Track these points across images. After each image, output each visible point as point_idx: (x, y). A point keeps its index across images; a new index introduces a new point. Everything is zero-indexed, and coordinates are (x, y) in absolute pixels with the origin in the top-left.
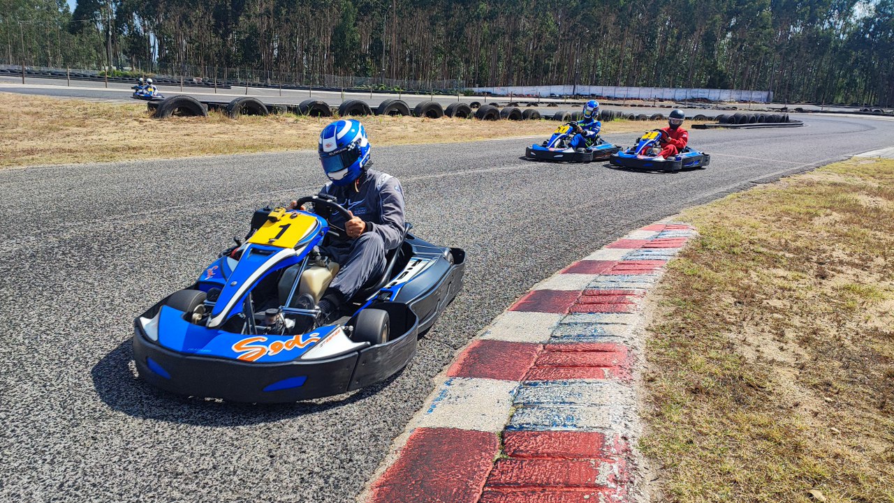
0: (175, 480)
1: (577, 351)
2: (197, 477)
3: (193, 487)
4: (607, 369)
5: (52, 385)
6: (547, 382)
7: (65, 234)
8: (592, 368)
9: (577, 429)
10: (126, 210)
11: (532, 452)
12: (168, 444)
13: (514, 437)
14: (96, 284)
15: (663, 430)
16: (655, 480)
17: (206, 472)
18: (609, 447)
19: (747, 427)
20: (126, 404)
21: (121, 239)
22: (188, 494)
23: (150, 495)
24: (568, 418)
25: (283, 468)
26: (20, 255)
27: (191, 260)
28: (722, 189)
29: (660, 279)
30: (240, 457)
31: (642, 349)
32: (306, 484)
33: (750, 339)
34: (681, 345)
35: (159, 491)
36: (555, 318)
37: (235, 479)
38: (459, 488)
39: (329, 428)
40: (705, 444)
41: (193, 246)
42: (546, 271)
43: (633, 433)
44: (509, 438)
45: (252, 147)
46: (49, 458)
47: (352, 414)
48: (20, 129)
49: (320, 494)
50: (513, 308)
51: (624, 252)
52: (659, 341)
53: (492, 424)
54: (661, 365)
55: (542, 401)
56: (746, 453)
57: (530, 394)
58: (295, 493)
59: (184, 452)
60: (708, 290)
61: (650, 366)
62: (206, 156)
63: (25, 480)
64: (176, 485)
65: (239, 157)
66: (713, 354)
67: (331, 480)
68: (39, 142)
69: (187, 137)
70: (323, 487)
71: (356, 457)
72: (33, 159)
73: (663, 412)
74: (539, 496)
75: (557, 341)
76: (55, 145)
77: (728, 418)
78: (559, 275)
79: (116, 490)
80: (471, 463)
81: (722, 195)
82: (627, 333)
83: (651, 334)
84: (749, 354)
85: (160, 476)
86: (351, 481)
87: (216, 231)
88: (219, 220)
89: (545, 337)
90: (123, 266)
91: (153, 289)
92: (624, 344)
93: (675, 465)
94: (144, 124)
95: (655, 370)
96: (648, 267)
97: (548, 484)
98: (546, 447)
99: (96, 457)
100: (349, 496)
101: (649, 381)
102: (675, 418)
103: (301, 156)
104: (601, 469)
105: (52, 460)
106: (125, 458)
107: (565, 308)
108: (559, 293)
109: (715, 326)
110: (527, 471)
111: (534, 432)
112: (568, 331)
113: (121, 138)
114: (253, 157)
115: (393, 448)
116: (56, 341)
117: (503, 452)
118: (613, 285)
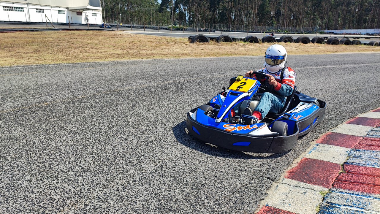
6: (365, 150)
7: (169, 81)
10: (187, 75)
11: (357, 172)
13: (349, 166)
14: (182, 97)
21: (187, 84)
22: (222, 161)
23: (211, 159)
24: (375, 163)
26: (158, 86)
36: (369, 128)
38: (324, 179)
42: (364, 110)
44: (346, 166)
45: (227, 54)
48: (147, 47)
49: (267, 170)
50: (347, 123)
53: (338, 161)
55: (362, 156)
57: (357, 153)
58: (259, 168)
62: (210, 57)
63: (173, 148)
65: (223, 58)
67: (271, 167)
68: (154, 51)
69: (202, 50)
71: (280, 162)
72: (154, 57)
74: (360, 186)
75: (370, 136)
76: (159, 52)
78: (372, 112)
79: (200, 155)
80: (329, 172)
86: (279, 169)
87: (219, 84)
88: (219, 80)
89: (364, 134)
90: (189, 92)
91: (200, 100)
94: (187, 45)
97: (365, 183)
98: (364, 171)
100: (279, 173)
103: (247, 58)
107: (374, 125)
108: (371, 119)
110: (355, 178)
111: (358, 166)
112: (376, 133)
113: (180, 50)
114: (228, 58)
115: (294, 162)
116: (174, 112)
117: (343, 170)
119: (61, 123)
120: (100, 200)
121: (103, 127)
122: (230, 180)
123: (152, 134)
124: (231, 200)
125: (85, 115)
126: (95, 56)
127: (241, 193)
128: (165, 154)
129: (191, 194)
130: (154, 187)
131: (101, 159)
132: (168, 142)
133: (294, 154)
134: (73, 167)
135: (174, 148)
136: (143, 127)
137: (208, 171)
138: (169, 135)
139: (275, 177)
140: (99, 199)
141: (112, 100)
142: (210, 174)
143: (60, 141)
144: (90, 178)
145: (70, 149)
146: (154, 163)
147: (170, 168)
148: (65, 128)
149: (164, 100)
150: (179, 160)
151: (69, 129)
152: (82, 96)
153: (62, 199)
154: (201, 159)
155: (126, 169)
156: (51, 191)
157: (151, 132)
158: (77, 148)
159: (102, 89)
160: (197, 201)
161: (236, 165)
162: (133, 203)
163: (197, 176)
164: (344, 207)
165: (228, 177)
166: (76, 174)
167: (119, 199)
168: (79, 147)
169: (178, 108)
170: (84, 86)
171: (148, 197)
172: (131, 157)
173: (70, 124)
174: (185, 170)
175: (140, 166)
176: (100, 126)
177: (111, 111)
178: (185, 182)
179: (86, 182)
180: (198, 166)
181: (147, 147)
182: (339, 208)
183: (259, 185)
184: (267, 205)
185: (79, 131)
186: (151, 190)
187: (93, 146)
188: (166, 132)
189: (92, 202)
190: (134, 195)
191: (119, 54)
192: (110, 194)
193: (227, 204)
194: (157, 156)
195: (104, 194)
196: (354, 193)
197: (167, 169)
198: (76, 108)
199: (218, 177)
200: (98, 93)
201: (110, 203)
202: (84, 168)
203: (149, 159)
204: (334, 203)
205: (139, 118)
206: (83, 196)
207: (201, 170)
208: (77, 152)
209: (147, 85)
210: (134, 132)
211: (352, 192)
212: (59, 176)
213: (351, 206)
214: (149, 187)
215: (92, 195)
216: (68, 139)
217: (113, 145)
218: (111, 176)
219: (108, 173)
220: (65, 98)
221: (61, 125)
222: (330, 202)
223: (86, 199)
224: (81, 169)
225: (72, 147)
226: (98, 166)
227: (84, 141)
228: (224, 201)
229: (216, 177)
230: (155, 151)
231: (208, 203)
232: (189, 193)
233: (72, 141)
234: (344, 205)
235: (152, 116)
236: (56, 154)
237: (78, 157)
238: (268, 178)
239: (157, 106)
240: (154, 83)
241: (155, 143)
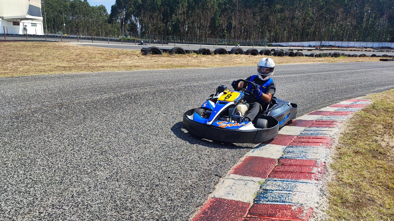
1: (310, 138)
2: (177, 160)
3: (176, 162)
4: (322, 144)
6: (297, 146)
8: (315, 143)
9: (307, 159)
10: (140, 86)
11: (289, 164)
13: (283, 160)
14: (136, 108)
15: (340, 162)
16: (334, 175)
17: (180, 159)
18: (318, 164)
20: (153, 141)
23: (164, 162)
24: (304, 156)
25: (204, 161)
26: (110, 98)
28: (389, 87)
29: (350, 118)
31: (337, 139)
32: (211, 166)
33: (385, 140)
34: (354, 139)
36: (303, 128)
37: (189, 162)
38: (262, 172)
39: (218, 153)
40: (356, 167)
41: (165, 98)
42: (301, 113)
43: (328, 162)
44: (281, 160)
45: (181, 66)
48: (97, 59)
49: (216, 168)
51: (336, 109)
52: (345, 137)
53: (276, 157)
54: (345, 144)
55: (295, 151)
57: (291, 149)
58: (208, 167)
60: (372, 123)
61: (340, 144)
62: (164, 69)
64: (172, 161)
65: (176, 70)
66: (367, 142)
67: (219, 166)
68: (104, 63)
69: (155, 62)
71: (227, 161)
72: (104, 69)
73: (342, 157)
74: (290, 175)
75: (303, 135)
76: (110, 65)
77: (368, 161)
78: (307, 115)
79: (154, 160)
80: (267, 166)
81: (389, 89)
82: (332, 134)
83: (343, 135)
84: (384, 144)
86: (226, 167)
89: (298, 133)
92: (330, 137)
93: (343, 171)
94: (140, 57)
95: (341, 146)
96: (346, 113)
97: (294, 172)
98: (295, 163)
99: (147, 152)
100: (225, 170)
101: (338, 149)
102: (346, 159)
103: (200, 70)
104: (314, 169)
107: (308, 125)
108: (305, 121)
109: (371, 134)
110: (287, 168)
111: (290, 159)
112: (307, 132)
113: (132, 63)
114: (181, 70)
115: (239, 161)
116: (128, 123)
117: (279, 163)
118: (329, 119)
119: (5, 138)
120: (55, 207)
121: (53, 140)
122: (182, 179)
123: (106, 144)
124: (183, 195)
125: (31, 130)
126: (38, 69)
127: (192, 189)
128: (119, 161)
129: (145, 194)
130: (110, 191)
131: (53, 170)
132: (123, 150)
133: (240, 154)
134: (23, 180)
136: (96, 138)
137: (162, 173)
138: (123, 144)
139: (222, 174)
140: (53, 207)
141: (61, 114)
142: (164, 176)
143: (5, 156)
144: (42, 188)
145: (17, 163)
146: (109, 170)
147: (125, 173)
148: (10, 144)
149: (117, 112)
150: (134, 165)
151: (14, 144)
152: (27, 111)
153: (14, 209)
154: (155, 164)
155: (80, 178)
156: (1, 203)
158: (26, 161)
159: (49, 104)
160: (152, 199)
161: (187, 166)
162: (89, 207)
163: (151, 179)
164: (276, 191)
165: (180, 177)
166: (27, 186)
167: (74, 204)
168: (27, 161)
169: (132, 118)
170: (27, 100)
171: (104, 200)
172: (85, 167)
173: (14, 139)
174: (140, 174)
175: (94, 174)
176: (49, 139)
177: (61, 125)
178: (139, 185)
179: (39, 193)
180: (153, 170)
181: (101, 156)
182: (272, 192)
183: (208, 181)
184: (214, 197)
185: (26, 145)
186: (107, 194)
187: (42, 159)
188: (121, 142)
189: (47, 209)
190: (90, 200)
191: (65, 67)
192: (64, 201)
193: (179, 199)
194: (112, 164)
195: (59, 201)
196: (285, 180)
197: (122, 175)
198: (20, 123)
199: (171, 177)
200: (45, 107)
201: (65, 209)
202: (35, 179)
203: (104, 166)
204: (268, 190)
205: (92, 130)
206: (37, 205)
207: (155, 173)
208: (25, 166)
209: (98, 98)
210: (86, 143)
211: (283, 180)
212: (8, 189)
213: (281, 190)
214: (105, 191)
215: (46, 204)
216: (14, 154)
217: (64, 156)
218: (65, 185)
219: (61, 183)
220: (7, 114)
221: (5, 140)
222: (265, 189)
223: (40, 208)
224: (31, 181)
225: (20, 162)
226: (50, 177)
227: (33, 154)
228: (176, 197)
229: (169, 177)
230: (110, 159)
231: (161, 200)
232: (144, 193)
233: (19, 155)
234: (276, 190)
235: (105, 127)
236: (3, 169)
237: (27, 170)
238: (216, 175)
239: (110, 118)
240: (106, 96)
241: (109, 152)
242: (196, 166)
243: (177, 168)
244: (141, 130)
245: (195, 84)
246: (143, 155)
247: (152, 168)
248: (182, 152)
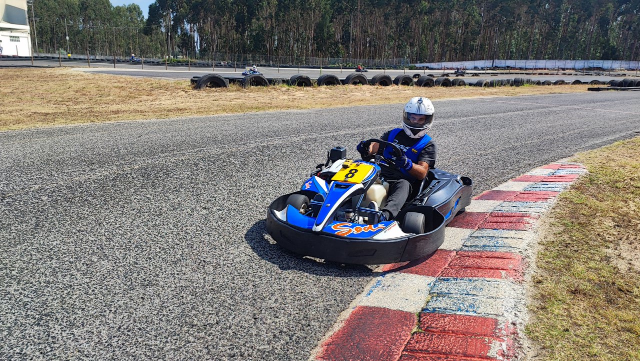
0: (191, 329)
1: (482, 257)
2: (205, 328)
3: (202, 334)
4: (504, 272)
5: (120, 262)
6: (457, 279)
7: (135, 165)
8: (492, 270)
9: (477, 315)
10: (174, 150)
11: (441, 329)
12: (189, 305)
13: (428, 317)
14: (152, 198)
15: (546, 320)
16: (535, 357)
17: (211, 325)
18: (500, 329)
19: (614, 322)
20: (165, 277)
21: (169, 169)
22: (199, 339)
23: (175, 338)
24: (470, 306)
25: (262, 327)
26: (106, 178)
27: (212, 184)
28: (610, 138)
29: (553, 206)
30: (234, 318)
31: (534, 258)
32: (277, 339)
33: (624, 255)
34: (566, 257)
35: (181, 335)
36: (467, 232)
37: (230, 331)
38: (384, 351)
40: (578, 332)
41: (214, 174)
43: (521, 320)
44: (424, 317)
46: (113, 309)
47: (312, 293)
48: (111, 98)
49: (285, 347)
51: (525, 185)
52: (548, 253)
53: (413, 306)
54: (549, 270)
55: (452, 292)
56: (611, 341)
57: (443, 287)
58: (269, 344)
59: (198, 311)
60: (593, 216)
61: (539, 271)
62: (227, 115)
64: (192, 332)
65: (248, 114)
66: (592, 264)
67: (294, 337)
68: (123, 106)
69: (215, 101)
70: (288, 342)
71: (313, 323)
72: (118, 117)
73: (547, 306)
75: (467, 249)
76: (132, 107)
77: (599, 314)
79: (153, 333)
80: (394, 333)
81: (610, 142)
82: (522, 245)
83: (542, 247)
84: (623, 266)
85: (182, 326)
86: (308, 340)
88: (232, 157)
89: (458, 246)
90: (169, 187)
92: (519, 254)
93: (552, 347)
94: (188, 93)
95: (543, 275)
96: (543, 196)
97: (451, 353)
98: (452, 326)
99: (143, 311)
100: (305, 350)
101: (537, 282)
102: (557, 312)
103: (290, 114)
104: (492, 345)
105: (115, 311)
106: (161, 312)
107: (475, 225)
108: (471, 214)
109: (595, 243)
110: (435, 342)
111: (443, 314)
112: (476, 242)
113: (173, 103)
114: (257, 115)
115: (340, 319)
116: (124, 234)
117: (419, 327)
118: (514, 209)
123: (58, 292)
128: (72, 341)
132: (90, 309)
133: (341, 301)
135: (98, 323)
136: (42, 278)
149: (111, 209)
150: (101, 352)
154: (153, 342)
157: (56, 287)
161: (223, 346)
169: (136, 223)
181: (36, 328)
188: (93, 284)
191: (46, 114)
194: (51, 351)
205: (41, 257)
209: (83, 178)
210: (16, 293)
230: (52, 337)
235: (72, 247)
239: (90, 223)
240: (101, 173)
241: (57, 314)
242: (243, 342)
243: (201, 351)
244: (147, 252)
245: (277, 142)
246: (132, 319)
247: (142, 356)
248: (221, 306)
